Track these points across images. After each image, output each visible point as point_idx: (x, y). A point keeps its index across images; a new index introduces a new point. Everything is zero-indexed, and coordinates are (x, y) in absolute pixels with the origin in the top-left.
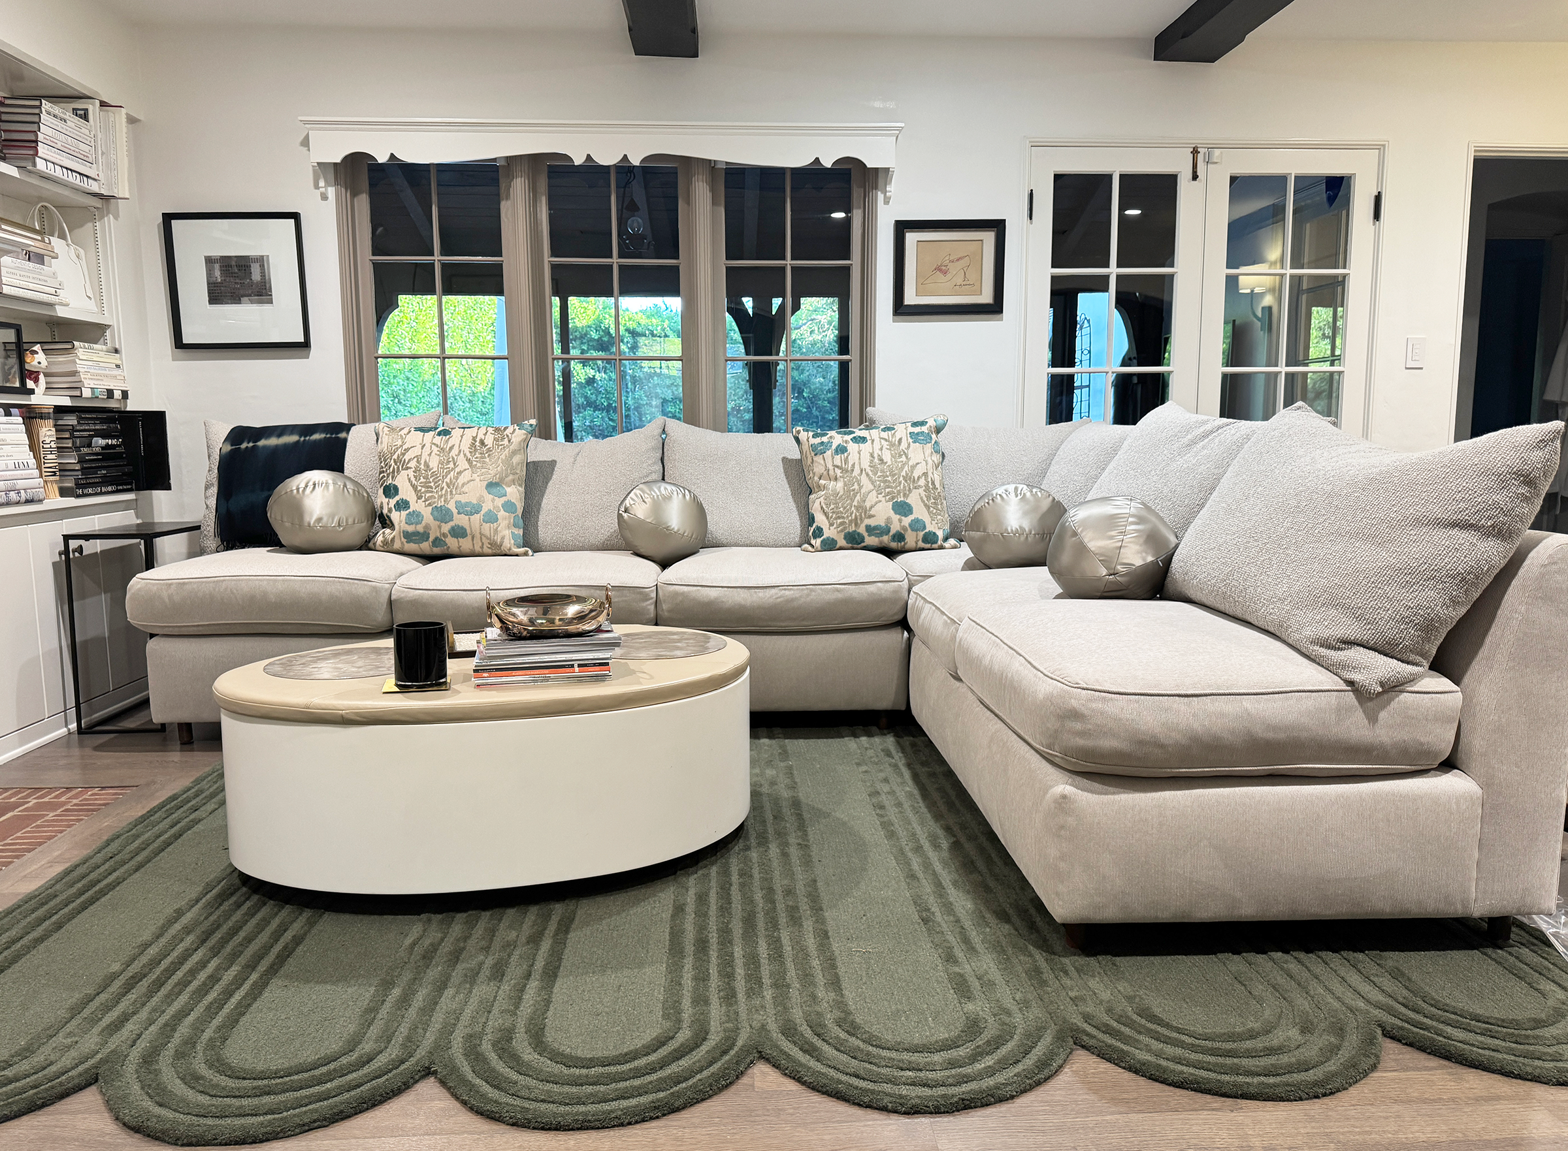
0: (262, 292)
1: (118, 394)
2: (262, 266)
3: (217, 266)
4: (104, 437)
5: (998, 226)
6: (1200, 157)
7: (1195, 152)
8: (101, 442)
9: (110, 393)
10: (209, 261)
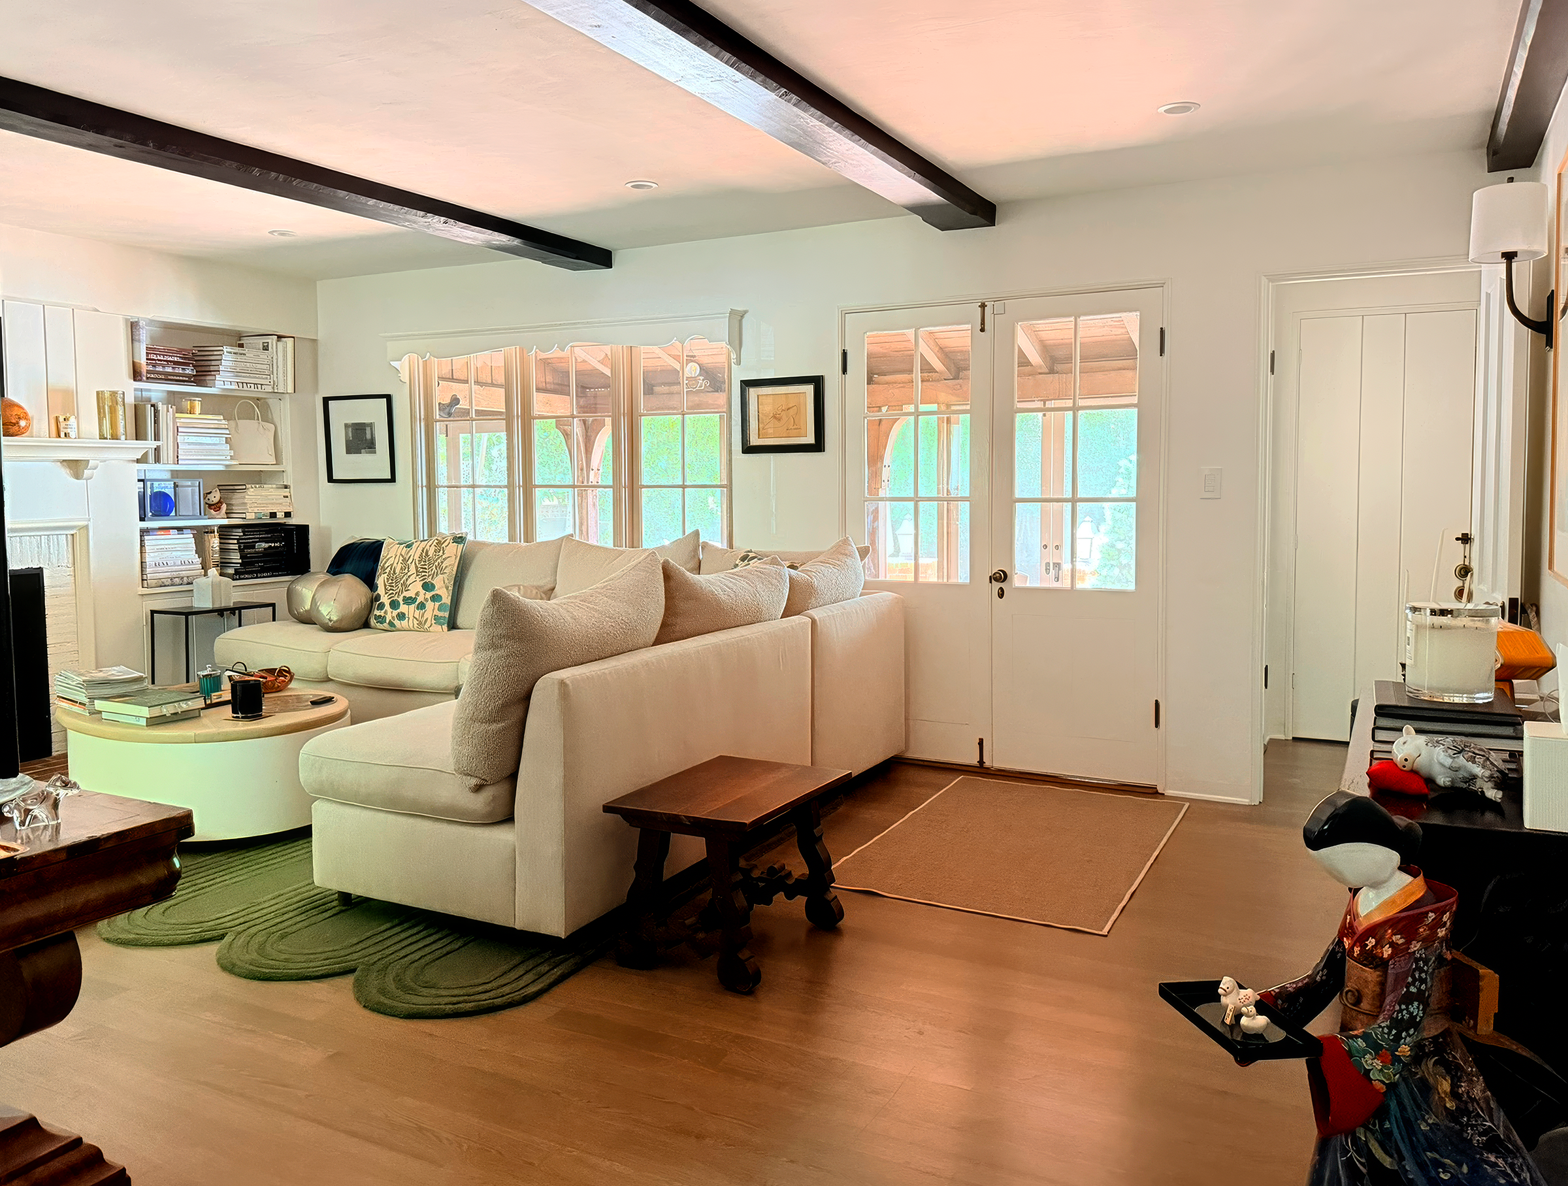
0: (371, 446)
1: (280, 515)
2: (371, 429)
3: (350, 429)
4: (266, 542)
5: (817, 382)
6: (988, 310)
7: (983, 306)
8: (265, 545)
9: (273, 515)
10: (346, 426)
